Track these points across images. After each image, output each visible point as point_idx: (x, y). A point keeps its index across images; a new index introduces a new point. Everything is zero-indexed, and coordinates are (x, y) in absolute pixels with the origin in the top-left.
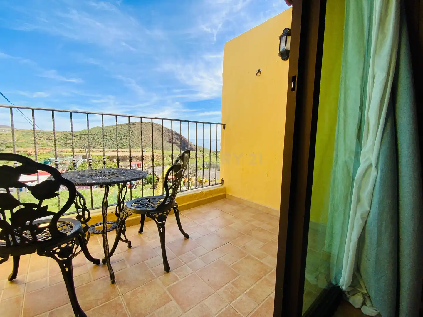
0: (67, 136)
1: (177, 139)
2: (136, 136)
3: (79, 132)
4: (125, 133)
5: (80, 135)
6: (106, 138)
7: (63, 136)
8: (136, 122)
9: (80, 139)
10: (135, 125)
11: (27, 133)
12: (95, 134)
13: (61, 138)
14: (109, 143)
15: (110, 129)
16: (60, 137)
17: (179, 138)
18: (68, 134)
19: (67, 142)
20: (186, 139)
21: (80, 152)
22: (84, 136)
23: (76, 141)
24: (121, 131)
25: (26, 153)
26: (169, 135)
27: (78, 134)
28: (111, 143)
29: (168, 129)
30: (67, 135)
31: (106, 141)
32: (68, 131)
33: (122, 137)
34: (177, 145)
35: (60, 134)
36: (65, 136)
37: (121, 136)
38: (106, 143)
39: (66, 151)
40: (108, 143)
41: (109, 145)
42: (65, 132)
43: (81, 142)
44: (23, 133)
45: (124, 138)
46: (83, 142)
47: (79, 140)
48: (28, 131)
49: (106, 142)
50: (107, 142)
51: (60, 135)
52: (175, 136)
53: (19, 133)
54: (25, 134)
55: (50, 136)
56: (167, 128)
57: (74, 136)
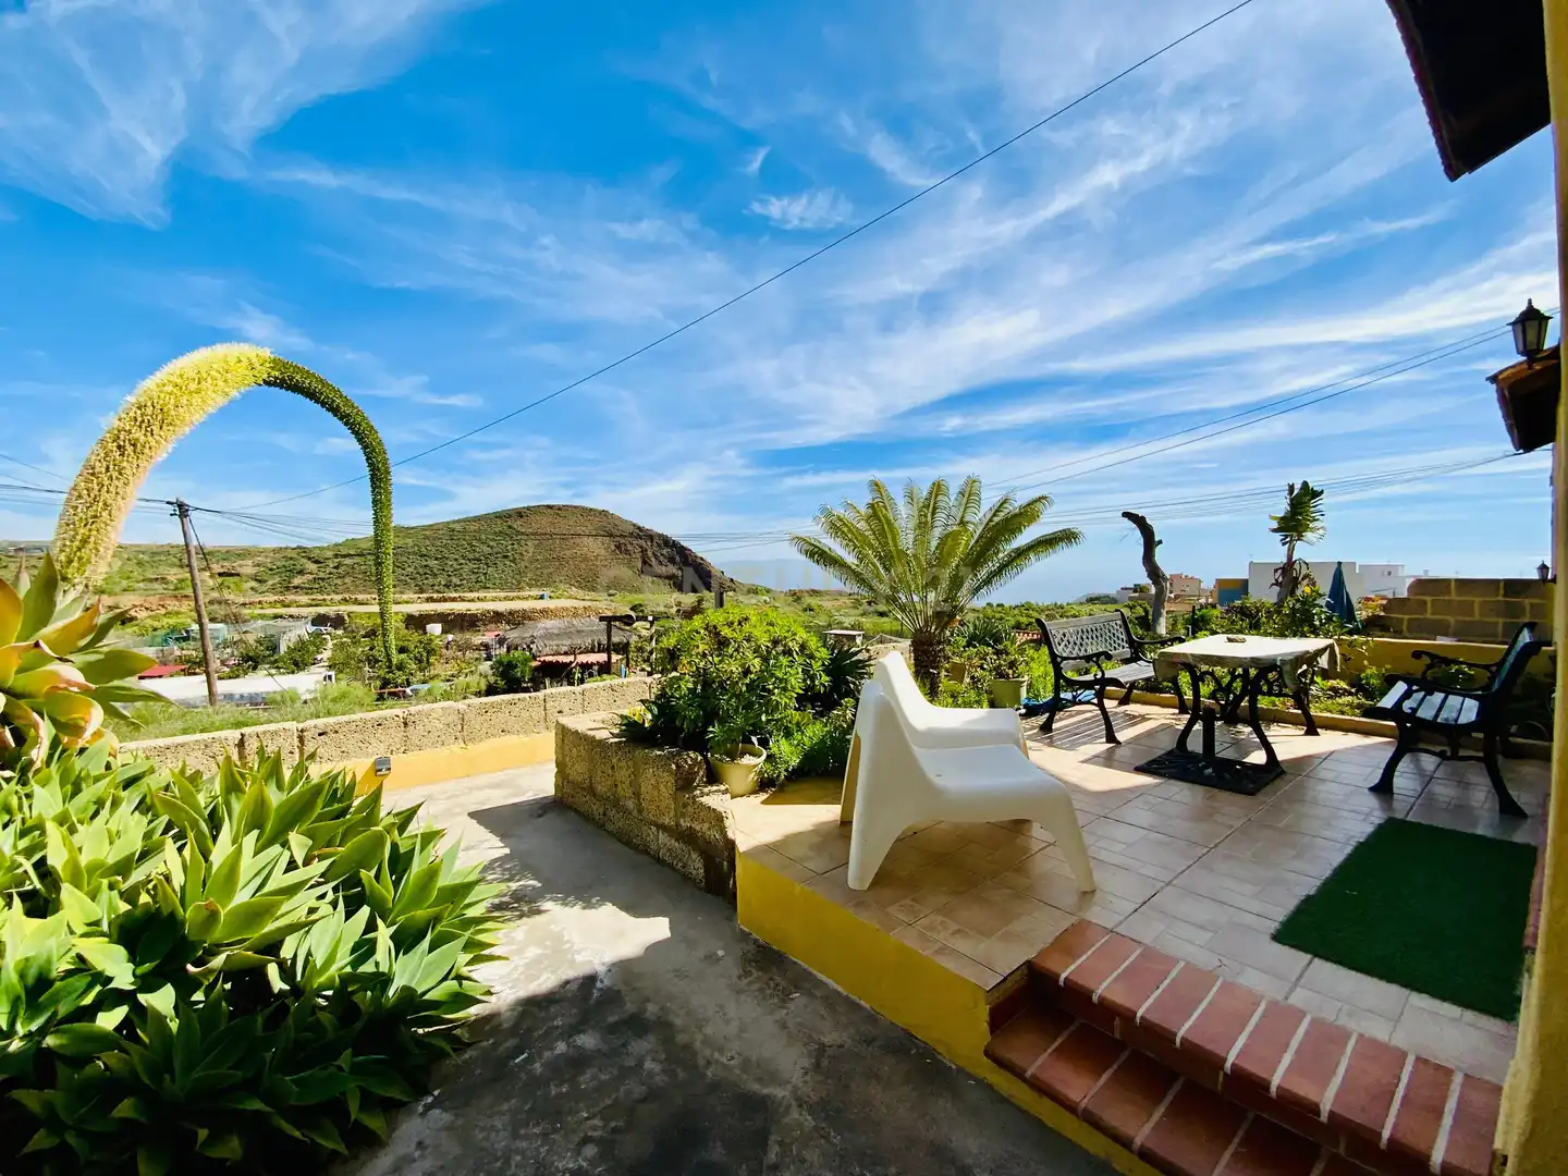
0: (292, 562)
1: (672, 560)
2: (527, 556)
3: (333, 547)
4: (492, 543)
5: (336, 556)
6: (426, 563)
7: (279, 564)
8: (528, 508)
9: (335, 571)
10: (525, 519)
11: (154, 554)
13: (271, 570)
14: (436, 581)
15: (441, 532)
16: (269, 566)
17: (678, 558)
18: (295, 556)
19: (289, 582)
20: (702, 559)
22: (348, 561)
23: (323, 579)
26: (642, 547)
27: (330, 554)
28: (443, 583)
29: (639, 528)
30: (291, 559)
31: (425, 574)
32: (294, 546)
34: (672, 582)
35: (266, 556)
36: (287, 564)
37: (477, 555)
38: (425, 582)
39: (260, 602)
40: (431, 581)
41: (436, 588)
42: (286, 548)
43: (339, 582)
44: (141, 556)
46: (347, 580)
47: (330, 573)
48: (160, 550)
49: (424, 577)
50: (427, 579)
51: (268, 560)
52: (664, 552)
53: (126, 556)
54: (146, 558)
55: (234, 565)
56: (634, 525)
57: (317, 562)
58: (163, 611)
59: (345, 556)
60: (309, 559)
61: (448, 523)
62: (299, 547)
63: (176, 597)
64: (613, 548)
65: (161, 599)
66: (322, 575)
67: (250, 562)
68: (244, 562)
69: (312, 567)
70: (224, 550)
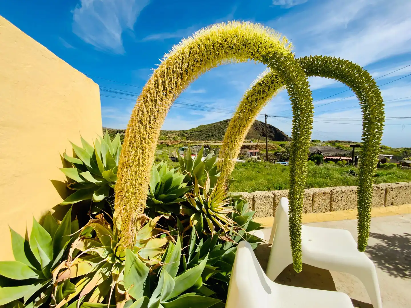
1: (271, 132)
3: (189, 130)
5: (190, 132)
7: (179, 134)
9: (190, 136)
12: (200, 131)
17: (273, 131)
20: (281, 131)
21: (199, 143)
22: (193, 134)
23: (188, 138)
24: (220, 128)
25: (166, 144)
26: (263, 128)
27: (189, 132)
29: (262, 123)
30: (182, 133)
33: (220, 133)
34: (271, 139)
35: (177, 132)
39: (189, 142)
43: (191, 138)
45: (222, 134)
46: (193, 138)
50: (209, 137)
52: (269, 129)
56: (260, 122)
57: (186, 134)
58: (173, 144)
59: (192, 132)
60: (185, 133)
61: (213, 124)
62: (183, 130)
63: (175, 141)
64: (254, 129)
65: (173, 141)
66: (188, 137)
67: (174, 134)
68: (173, 134)
69: (186, 135)
70: (170, 131)
